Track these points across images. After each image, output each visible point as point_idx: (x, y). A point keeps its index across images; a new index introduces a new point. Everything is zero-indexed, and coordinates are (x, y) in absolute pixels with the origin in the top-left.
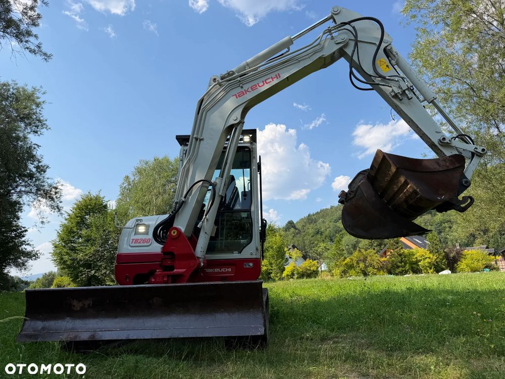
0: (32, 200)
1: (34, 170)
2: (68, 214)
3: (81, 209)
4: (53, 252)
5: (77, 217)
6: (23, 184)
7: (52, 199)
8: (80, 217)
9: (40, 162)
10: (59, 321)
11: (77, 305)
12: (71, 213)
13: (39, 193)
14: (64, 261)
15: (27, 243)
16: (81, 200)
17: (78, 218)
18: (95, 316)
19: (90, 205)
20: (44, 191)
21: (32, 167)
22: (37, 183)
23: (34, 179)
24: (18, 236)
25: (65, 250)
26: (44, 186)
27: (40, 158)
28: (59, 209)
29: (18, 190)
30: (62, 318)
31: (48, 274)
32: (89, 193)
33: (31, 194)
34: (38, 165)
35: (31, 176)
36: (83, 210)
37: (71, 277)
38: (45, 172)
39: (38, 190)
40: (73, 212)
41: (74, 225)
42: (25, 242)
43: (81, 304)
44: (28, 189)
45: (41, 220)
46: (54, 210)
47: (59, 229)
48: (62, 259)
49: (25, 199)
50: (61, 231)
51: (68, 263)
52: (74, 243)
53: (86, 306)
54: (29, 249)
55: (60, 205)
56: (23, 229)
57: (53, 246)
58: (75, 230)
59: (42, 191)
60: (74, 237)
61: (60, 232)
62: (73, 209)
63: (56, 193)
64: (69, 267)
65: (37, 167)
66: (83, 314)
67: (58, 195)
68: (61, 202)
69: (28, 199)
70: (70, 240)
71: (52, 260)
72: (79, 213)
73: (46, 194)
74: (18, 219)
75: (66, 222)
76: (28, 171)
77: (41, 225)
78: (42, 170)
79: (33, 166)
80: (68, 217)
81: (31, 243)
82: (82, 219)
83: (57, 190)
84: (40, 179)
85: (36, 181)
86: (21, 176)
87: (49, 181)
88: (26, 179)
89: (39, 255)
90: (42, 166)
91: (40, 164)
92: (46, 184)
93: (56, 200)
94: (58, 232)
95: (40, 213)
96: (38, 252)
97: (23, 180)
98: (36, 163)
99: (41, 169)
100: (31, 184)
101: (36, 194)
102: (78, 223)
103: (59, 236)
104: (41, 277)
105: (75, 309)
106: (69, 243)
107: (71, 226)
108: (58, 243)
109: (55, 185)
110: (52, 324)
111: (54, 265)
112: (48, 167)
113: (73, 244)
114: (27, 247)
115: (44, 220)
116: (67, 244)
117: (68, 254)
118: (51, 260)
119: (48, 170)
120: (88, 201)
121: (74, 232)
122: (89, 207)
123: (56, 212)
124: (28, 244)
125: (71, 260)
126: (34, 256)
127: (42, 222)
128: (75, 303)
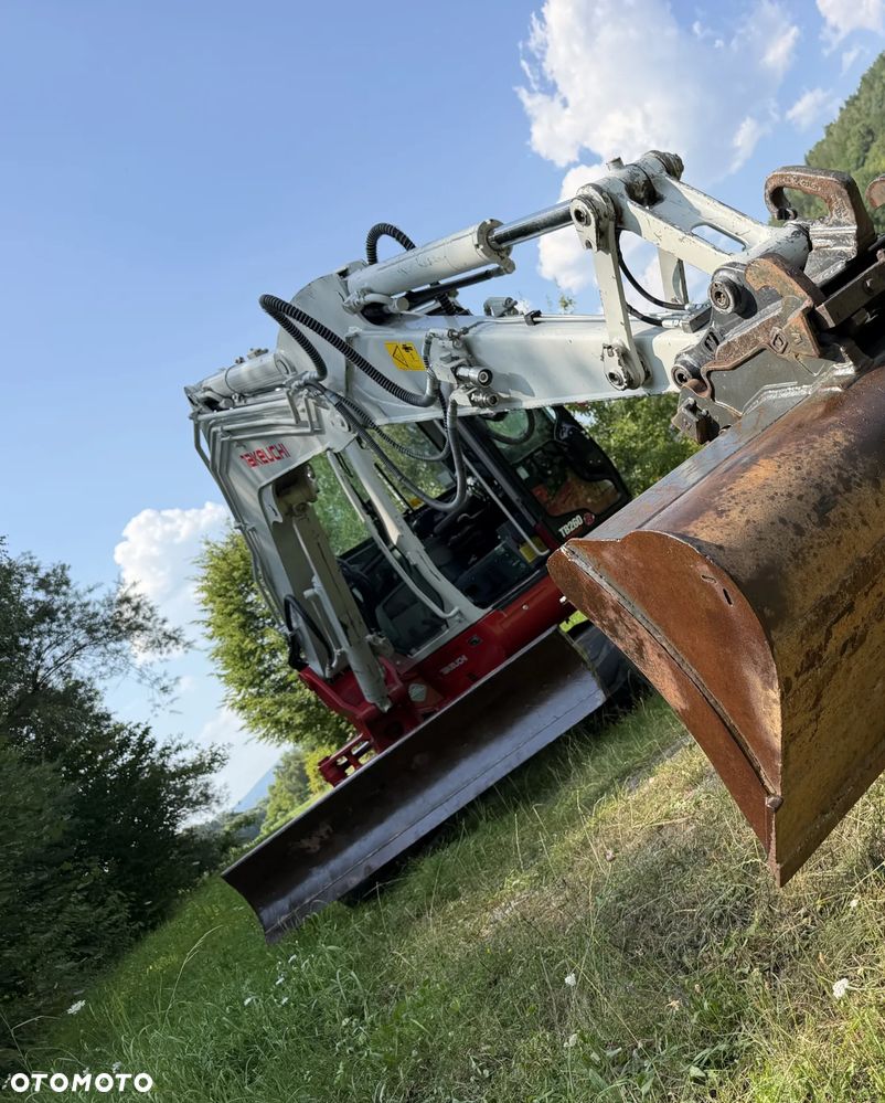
0: (99, 660)
1: (41, 596)
2: (204, 622)
3: (222, 592)
4: (245, 722)
5: (230, 615)
6: (47, 642)
7: (140, 627)
8: (235, 610)
9: (36, 571)
10: (306, 882)
11: (312, 844)
12: (207, 616)
13: (99, 635)
14: (287, 724)
15: (174, 747)
16: (204, 573)
17: (235, 616)
18: (351, 842)
19: (234, 569)
20: (106, 624)
21: (31, 594)
22: (75, 618)
23: (60, 615)
24: (142, 752)
25: (268, 701)
26: (96, 615)
27: (28, 562)
28: (172, 638)
29: (49, 662)
30: (307, 874)
31: (282, 764)
32: (208, 543)
33: (84, 652)
34: (41, 580)
35: (46, 613)
36: (228, 591)
37: (332, 743)
38: (67, 583)
39: (91, 631)
40: (212, 611)
41: (238, 636)
42: (169, 748)
43: (316, 840)
44: (67, 646)
45: (157, 687)
46: (165, 650)
47: (217, 667)
48: (277, 722)
49: (82, 668)
50: (224, 669)
51: (298, 720)
52: (273, 672)
53: (326, 837)
54: (189, 757)
55: (168, 627)
56: (139, 732)
57: (235, 711)
58: (251, 646)
59: (103, 628)
60: (261, 661)
61: (224, 672)
62: (206, 604)
63: (136, 609)
64: (307, 727)
65: (43, 584)
66: (330, 849)
67: (144, 611)
68: (164, 621)
69: (89, 666)
70: (260, 674)
71: (260, 739)
72: (227, 605)
73: (115, 627)
74: (108, 717)
75: (216, 642)
76: (32, 607)
77: (166, 698)
78: (59, 585)
79: (29, 588)
80: (211, 629)
81: (184, 741)
82: (244, 612)
83: (134, 603)
84: (72, 606)
85: (68, 618)
86: (27, 627)
87: (98, 596)
88: (44, 627)
89: (221, 752)
90: (48, 575)
91: (41, 574)
92: (97, 606)
93: (150, 625)
94: (220, 676)
95: (143, 676)
96: (214, 750)
97: (40, 634)
98: (29, 579)
99: (55, 582)
100: (64, 628)
101: (95, 641)
102: (243, 626)
103: (228, 681)
104: (274, 781)
105: (313, 851)
106: (262, 681)
107: (235, 644)
108: (239, 698)
109: (119, 596)
110: (299, 891)
111: (274, 745)
112: (63, 568)
113: (273, 677)
114: (181, 755)
115: (165, 682)
116: (260, 685)
117: (280, 704)
118: (256, 740)
119: (70, 574)
120: (223, 565)
121: (253, 652)
122: (236, 574)
123: (174, 650)
124: (179, 749)
125: (298, 710)
126: (213, 760)
127: (164, 689)
128: (305, 843)
